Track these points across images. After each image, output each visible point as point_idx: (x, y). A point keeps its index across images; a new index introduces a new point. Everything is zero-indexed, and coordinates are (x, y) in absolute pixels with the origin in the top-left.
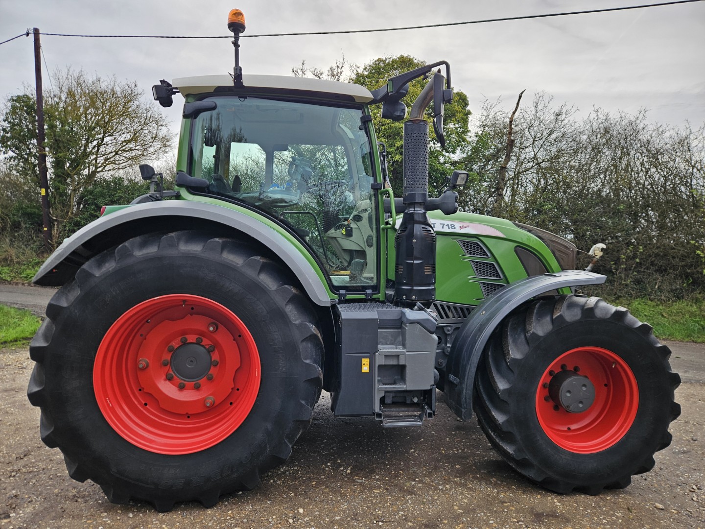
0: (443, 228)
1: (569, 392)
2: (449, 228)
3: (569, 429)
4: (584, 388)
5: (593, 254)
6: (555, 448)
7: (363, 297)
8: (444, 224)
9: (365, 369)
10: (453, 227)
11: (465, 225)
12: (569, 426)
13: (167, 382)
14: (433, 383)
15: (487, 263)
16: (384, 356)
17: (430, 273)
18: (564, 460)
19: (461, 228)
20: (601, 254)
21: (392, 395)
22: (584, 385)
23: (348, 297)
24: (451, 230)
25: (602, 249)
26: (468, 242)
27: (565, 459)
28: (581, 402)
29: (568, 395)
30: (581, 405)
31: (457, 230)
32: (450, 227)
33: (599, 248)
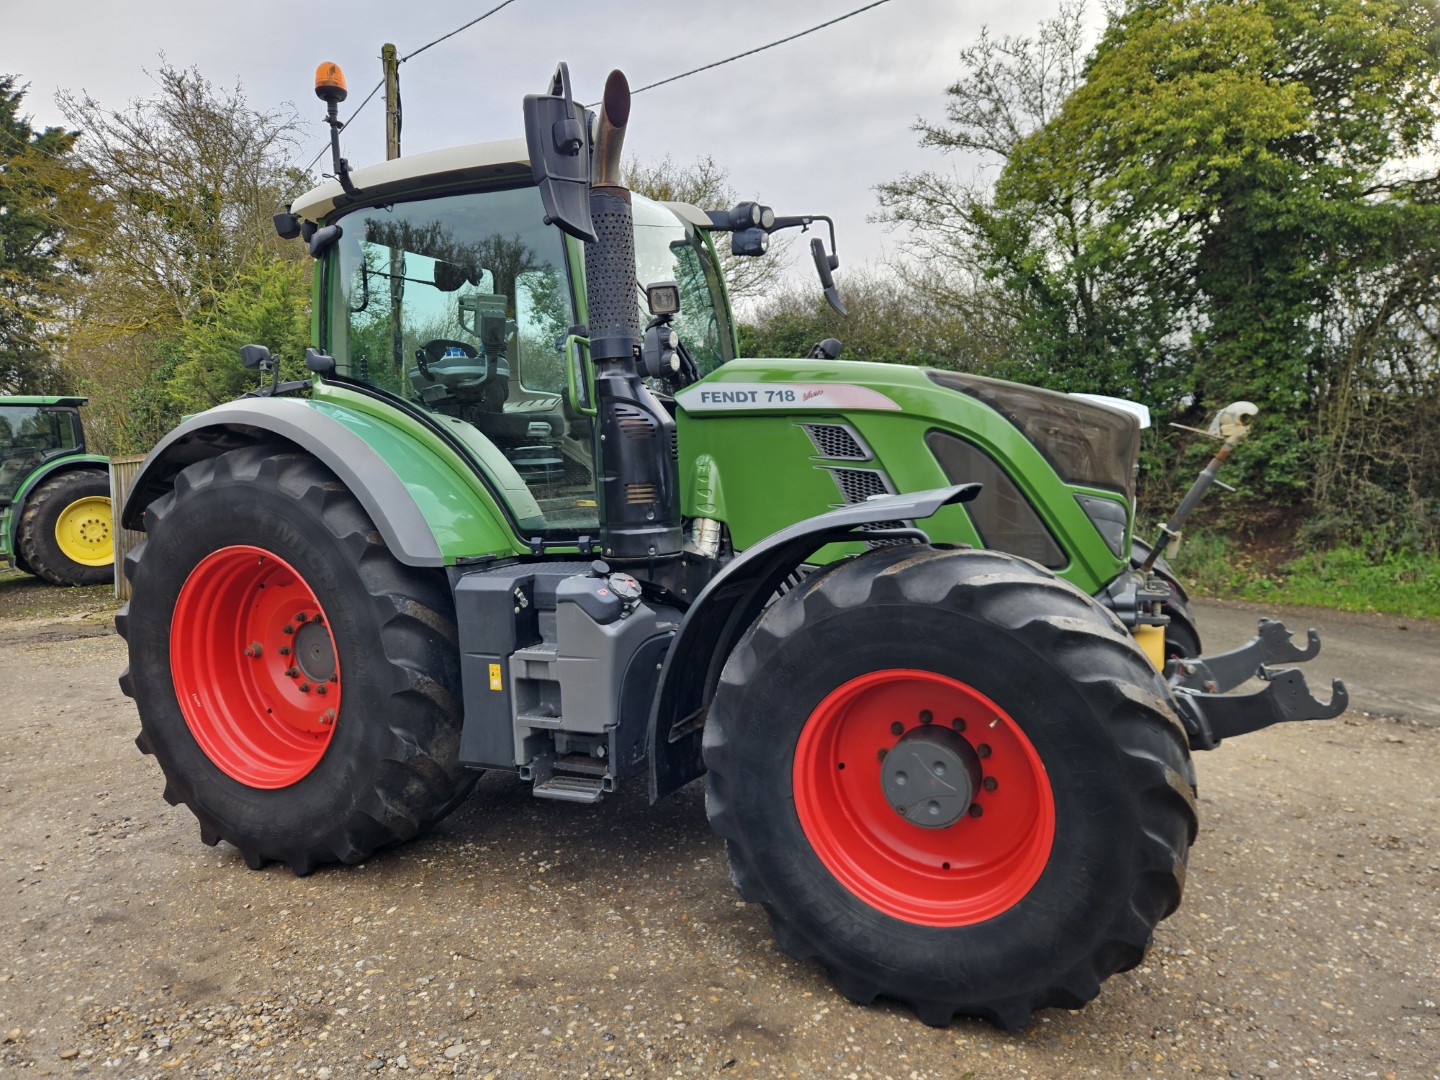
0: (770, 400)
1: (901, 773)
2: (782, 400)
3: (946, 866)
4: (939, 771)
5: (1218, 431)
6: (841, 894)
7: (575, 550)
8: (772, 393)
9: (496, 683)
10: (790, 396)
11: (814, 389)
12: (950, 861)
13: (289, 678)
14: (609, 721)
15: (867, 474)
16: (524, 663)
17: (650, 501)
18: (856, 927)
19: (807, 397)
20: (1244, 430)
21: (566, 738)
22: (939, 764)
23: (549, 550)
24: (786, 405)
25: (1244, 418)
26: (825, 428)
27: (860, 924)
28: (934, 803)
29: (901, 781)
30: (934, 811)
31: (799, 404)
32: (784, 396)
33: (1233, 415)
